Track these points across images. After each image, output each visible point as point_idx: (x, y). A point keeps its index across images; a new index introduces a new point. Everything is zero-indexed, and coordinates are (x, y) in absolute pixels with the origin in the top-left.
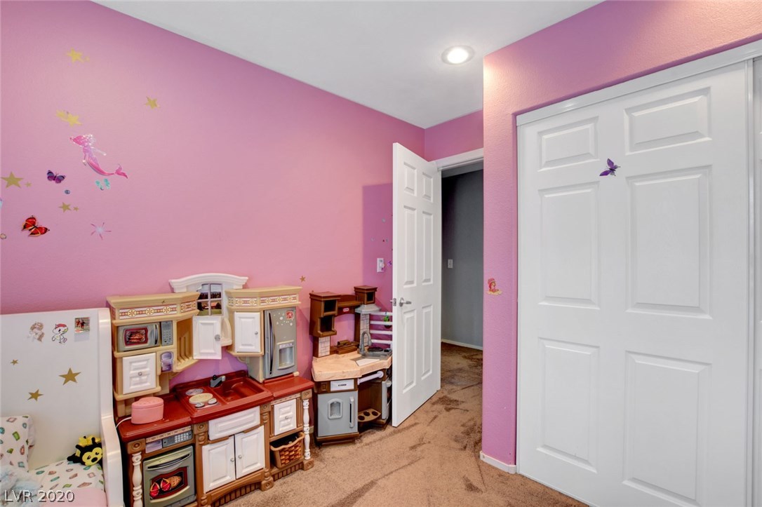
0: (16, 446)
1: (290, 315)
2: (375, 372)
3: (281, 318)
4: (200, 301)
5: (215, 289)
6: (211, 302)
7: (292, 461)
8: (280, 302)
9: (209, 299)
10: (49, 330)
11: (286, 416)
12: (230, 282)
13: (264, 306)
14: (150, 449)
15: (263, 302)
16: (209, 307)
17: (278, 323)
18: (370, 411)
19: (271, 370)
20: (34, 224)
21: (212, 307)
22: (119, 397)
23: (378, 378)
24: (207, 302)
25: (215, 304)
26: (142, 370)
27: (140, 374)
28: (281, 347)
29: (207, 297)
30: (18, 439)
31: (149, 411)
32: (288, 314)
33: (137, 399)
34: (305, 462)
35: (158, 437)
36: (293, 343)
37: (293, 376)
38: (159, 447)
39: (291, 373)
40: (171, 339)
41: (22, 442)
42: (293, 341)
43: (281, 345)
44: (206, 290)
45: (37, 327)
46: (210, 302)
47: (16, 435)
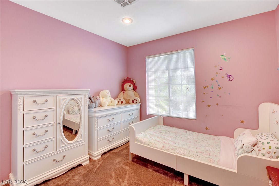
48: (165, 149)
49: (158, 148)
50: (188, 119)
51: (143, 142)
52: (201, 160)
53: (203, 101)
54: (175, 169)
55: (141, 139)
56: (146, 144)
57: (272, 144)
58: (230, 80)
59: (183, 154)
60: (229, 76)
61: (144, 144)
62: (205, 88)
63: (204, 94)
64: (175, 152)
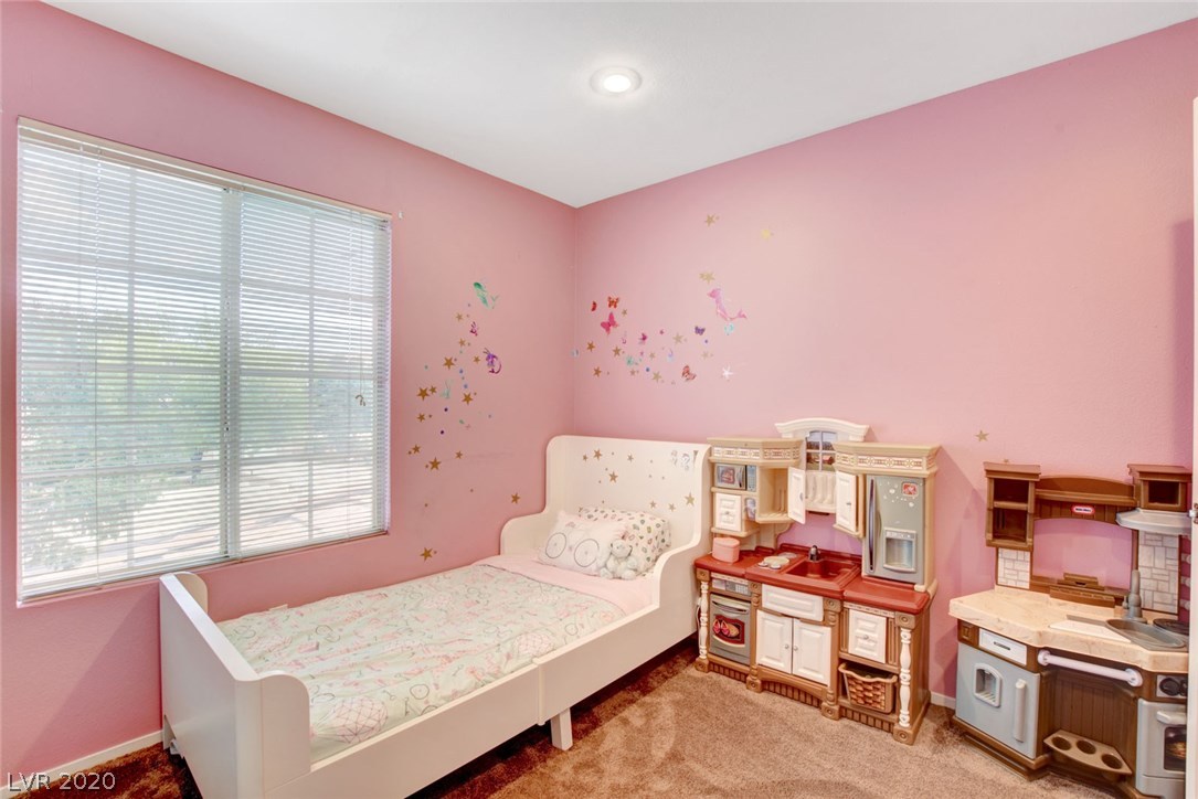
0: (647, 537)
1: (911, 489)
2: (1122, 667)
3: (892, 491)
4: (809, 451)
5: (828, 439)
6: (823, 454)
7: (867, 706)
8: (890, 466)
9: (821, 451)
10: (680, 456)
11: (868, 635)
12: (848, 432)
13: (864, 467)
14: (716, 586)
15: (862, 461)
16: (820, 461)
17: (885, 497)
18: (1102, 750)
19: (871, 563)
20: (688, 372)
21: (824, 462)
22: (713, 530)
23: (1125, 684)
24: (816, 455)
25: (827, 458)
26: (730, 510)
27: (727, 513)
28: (889, 535)
29: (818, 448)
30: (649, 532)
31: (725, 551)
32: (906, 487)
33: (722, 536)
34: (896, 727)
35: (726, 578)
36: (912, 535)
37: (913, 589)
38: (723, 588)
39: (914, 584)
40: (754, 486)
41: (651, 536)
42: (914, 532)
43: (889, 531)
44: (815, 439)
45: (675, 453)
46: (821, 455)
47: (649, 530)
48: (489, 674)
49: (463, 693)
50: (342, 541)
51: (372, 723)
52: (595, 630)
53: (416, 449)
54: (536, 726)
55: (341, 722)
56: (396, 722)
57: (648, 523)
58: (493, 371)
59: (550, 649)
60: (491, 357)
61: (380, 731)
62: (423, 394)
63: (421, 418)
64: (528, 660)
